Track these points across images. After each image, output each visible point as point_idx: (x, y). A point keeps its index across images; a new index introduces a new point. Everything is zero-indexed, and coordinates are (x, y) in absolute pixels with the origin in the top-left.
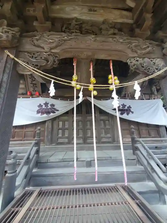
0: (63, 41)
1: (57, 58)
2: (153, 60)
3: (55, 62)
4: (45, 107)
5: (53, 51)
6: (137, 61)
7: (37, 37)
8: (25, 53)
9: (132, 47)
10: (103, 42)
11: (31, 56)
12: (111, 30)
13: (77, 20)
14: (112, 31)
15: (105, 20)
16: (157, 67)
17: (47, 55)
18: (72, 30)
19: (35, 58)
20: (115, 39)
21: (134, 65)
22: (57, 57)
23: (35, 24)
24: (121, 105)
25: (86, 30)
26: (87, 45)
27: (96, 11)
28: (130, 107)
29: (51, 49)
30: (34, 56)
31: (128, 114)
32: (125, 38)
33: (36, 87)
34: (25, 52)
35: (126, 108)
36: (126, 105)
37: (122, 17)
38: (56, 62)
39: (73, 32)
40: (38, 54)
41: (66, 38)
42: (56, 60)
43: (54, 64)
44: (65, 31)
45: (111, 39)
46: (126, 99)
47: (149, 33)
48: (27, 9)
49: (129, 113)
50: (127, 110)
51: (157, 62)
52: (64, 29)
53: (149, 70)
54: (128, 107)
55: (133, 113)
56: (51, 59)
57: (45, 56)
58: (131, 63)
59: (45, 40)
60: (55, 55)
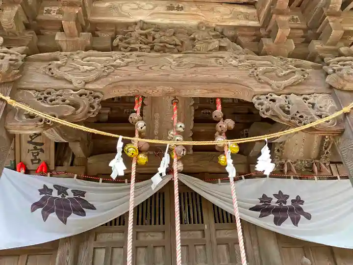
0: (113, 68)
1: (97, 100)
2: (308, 97)
3: (93, 108)
4: (59, 194)
5: (90, 86)
6: (274, 101)
7: (59, 62)
8: (30, 92)
9: (257, 75)
10: (197, 66)
11: (42, 97)
12: (214, 42)
13: (144, 25)
14: (216, 43)
15: (201, 23)
16: (319, 113)
17: (78, 96)
18: (134, 44)
19: (51, 101)
20: (221, 60)
21: (267, 110)
22: (98, 97)
23: (58, 36)
24: (274, 195)
25: (161, 44)
26: (162, 73)
27: (182, 8)
28: (298, 201)
29: (86, 83)
30: (50, 97)
31: (295, 222)
32: (242, 57)
33: (42, 150)
34: (30, 90)
35: (289, 203)
36: (287, 197)
37: (236, 16)
38: (96, 107)
39: (135, 50)
40: (58, 93)
41: (118, 61)
42: (95, 105)
43: (89, 112)
44: (118, 46)
45: (213, 60)
46: (284, 177)
47: (292, 45)
48: (46, 8)
49: (298, 219)
50: (291, 210)
51: (318, 103)
52: (116, 42)
53: (301, 119)
54: (292, 200)
55: (308, 217)
56: (85, 102)
57: (72, 97)
58: (261, 104)
59: (76, 66)
60: (93, 94)
